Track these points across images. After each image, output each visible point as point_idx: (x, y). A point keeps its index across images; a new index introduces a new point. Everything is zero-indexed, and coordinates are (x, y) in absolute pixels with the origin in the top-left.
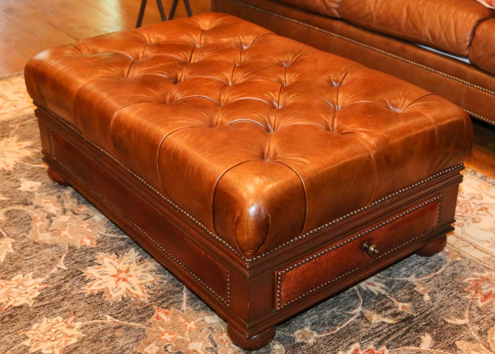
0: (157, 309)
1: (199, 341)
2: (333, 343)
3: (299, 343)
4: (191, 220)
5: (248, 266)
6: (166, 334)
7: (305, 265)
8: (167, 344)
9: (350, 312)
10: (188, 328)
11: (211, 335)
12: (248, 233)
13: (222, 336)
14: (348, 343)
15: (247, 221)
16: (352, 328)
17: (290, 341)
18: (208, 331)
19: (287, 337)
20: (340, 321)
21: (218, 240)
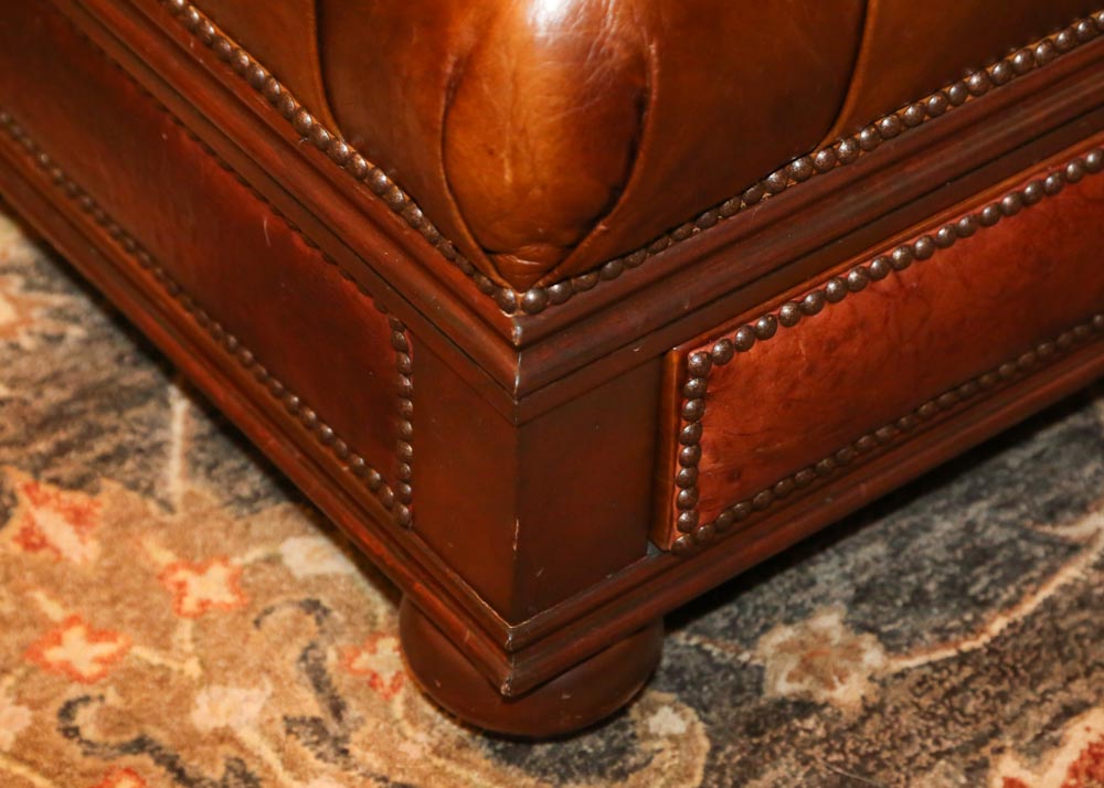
0: (27, 489)
1: (252, 677)
2: (970, 709)
3: (782, 703)
4: (196, 30)
5: (518, 331)
6: (75, 636)
7: (843, 305)
8: (74, 691)
9: (1062, 531)
10: (190, 604)
11: (313, 646)
12: (521, 146)
13: (374, 651)
14: (1052, 707)
15: (515, 75)
16: (1072, 619)
17: (739, 689)
18: (297, 620)
19: (717, 667)
20: (1007, 580)
21: (347, 162)
